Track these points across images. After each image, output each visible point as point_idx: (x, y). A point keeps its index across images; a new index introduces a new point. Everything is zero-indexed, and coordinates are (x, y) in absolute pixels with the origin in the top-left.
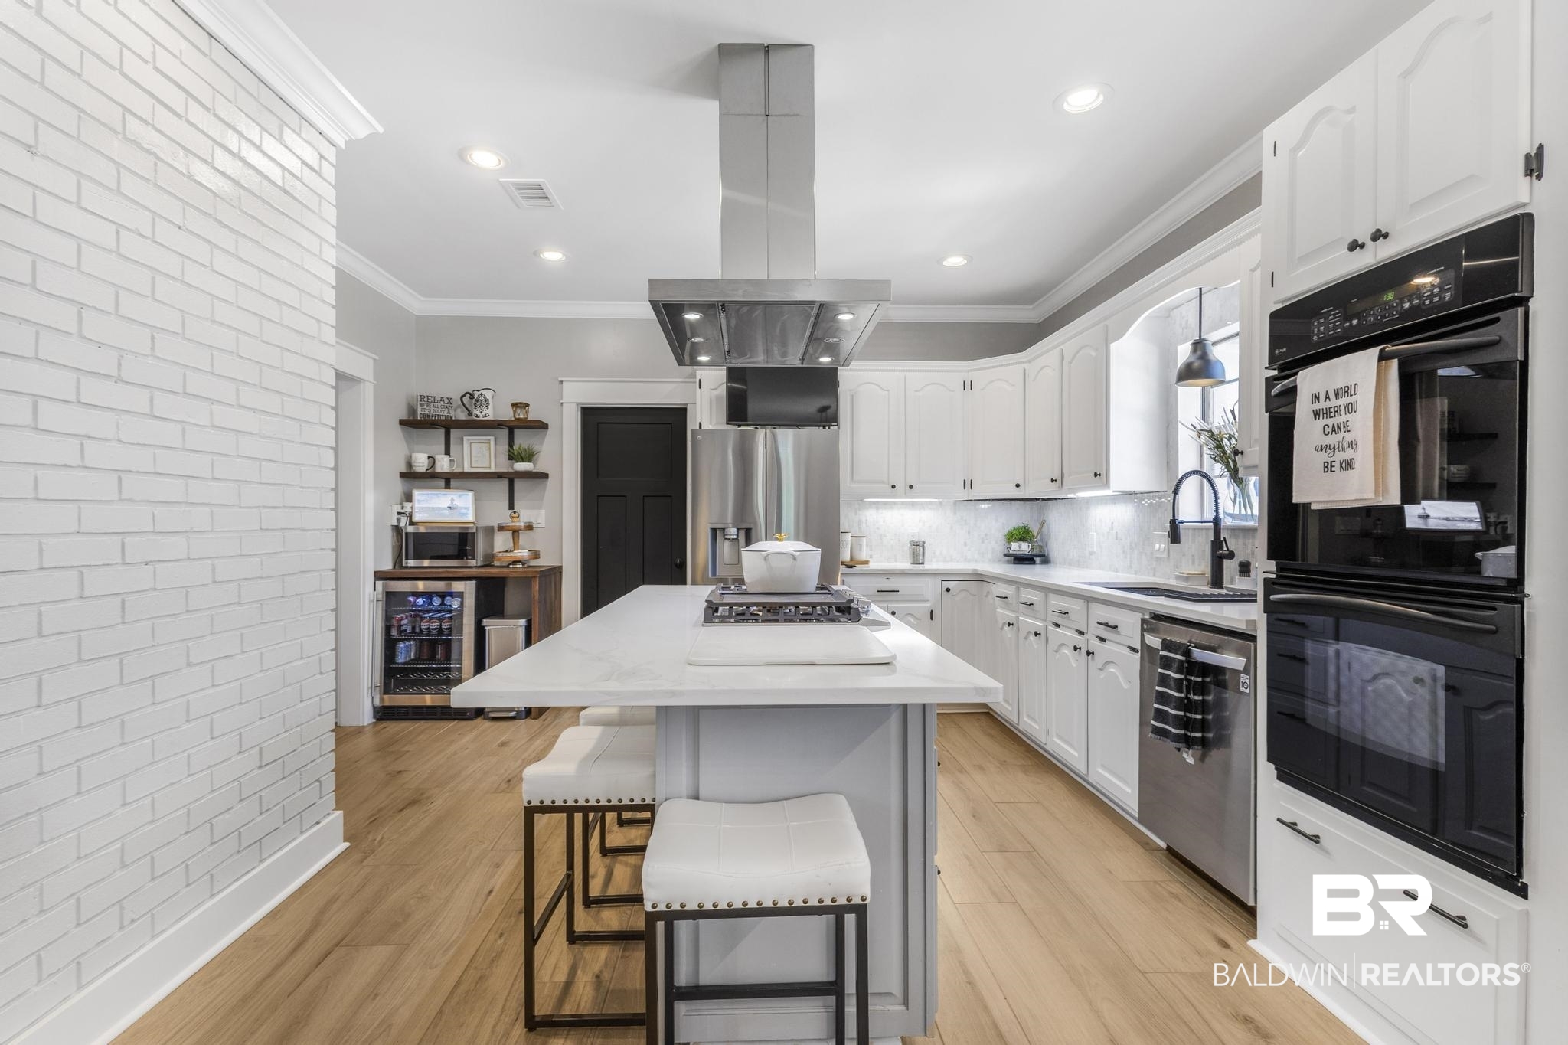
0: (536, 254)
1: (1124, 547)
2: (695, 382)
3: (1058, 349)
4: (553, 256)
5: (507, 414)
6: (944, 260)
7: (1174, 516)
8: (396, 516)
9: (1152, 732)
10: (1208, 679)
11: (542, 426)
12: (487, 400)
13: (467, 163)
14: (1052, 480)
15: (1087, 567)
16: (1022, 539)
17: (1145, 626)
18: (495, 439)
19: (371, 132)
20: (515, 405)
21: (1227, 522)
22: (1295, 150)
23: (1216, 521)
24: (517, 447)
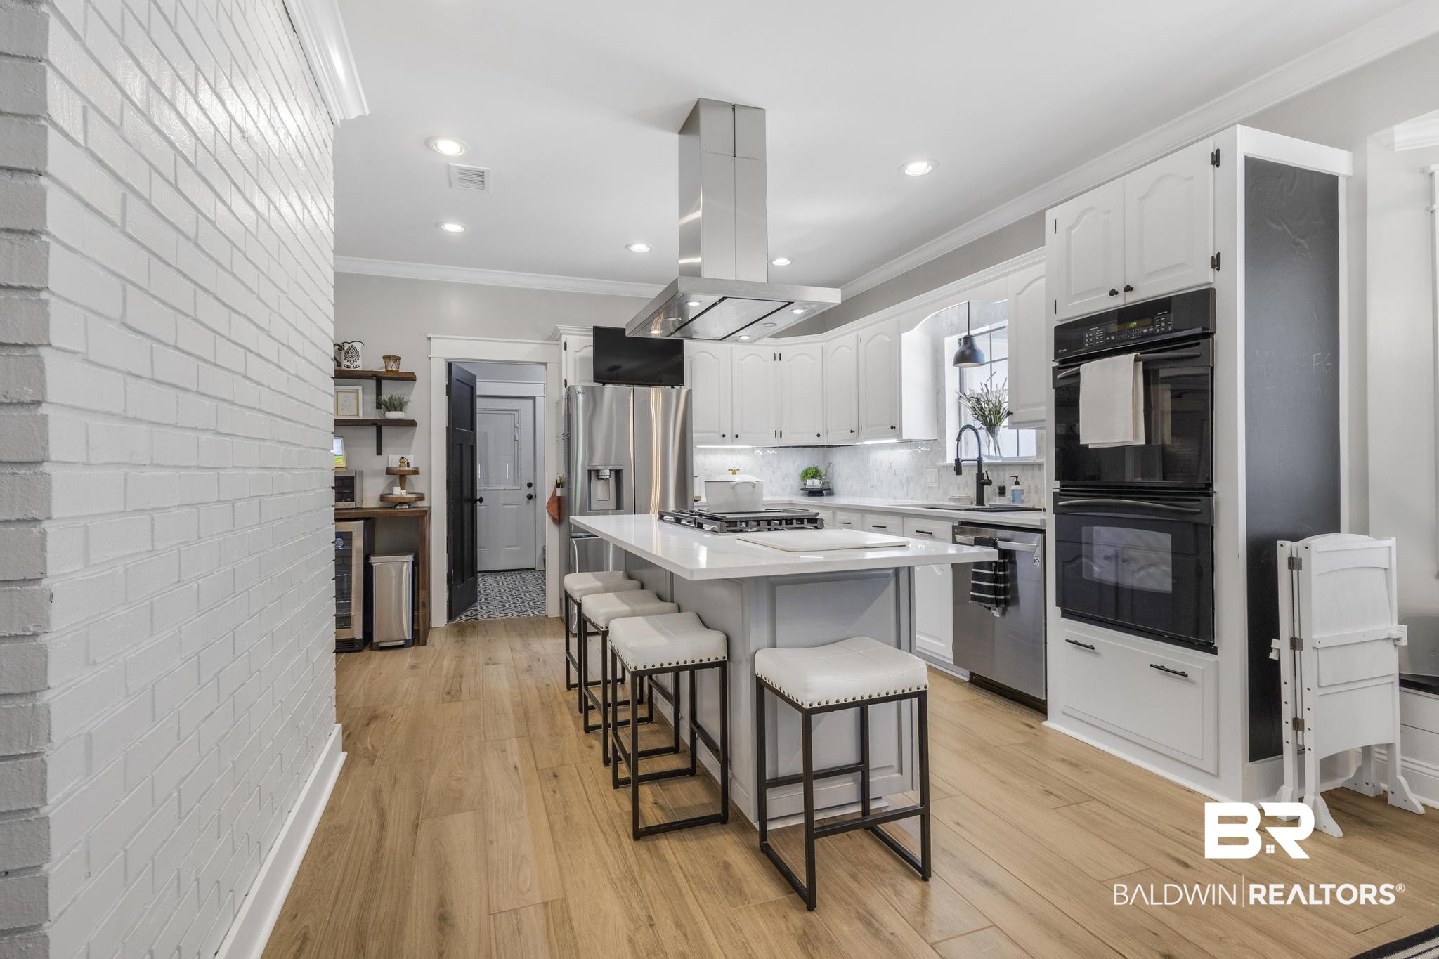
0: (438, 225)
1: (901, 481)
2: (561, 344)
3: (856, 333)
4: (453, 228)
5: (378, 366)
6: (775, 260)
7: (958, 456)
9: (972, 600)
10: (1007, 560)
11: (410, 378)
12: (357, 352)
13: (433, 150)
14: (852, 431)
15: (869, 497)
16: (813, 477)
17: (956, 531)
18: (363, 389)
19: (361, 114)
20: (386, 358)
21: (985, 460)
22: (1071, 228)
23: (980, 460)
24: (385, 397)
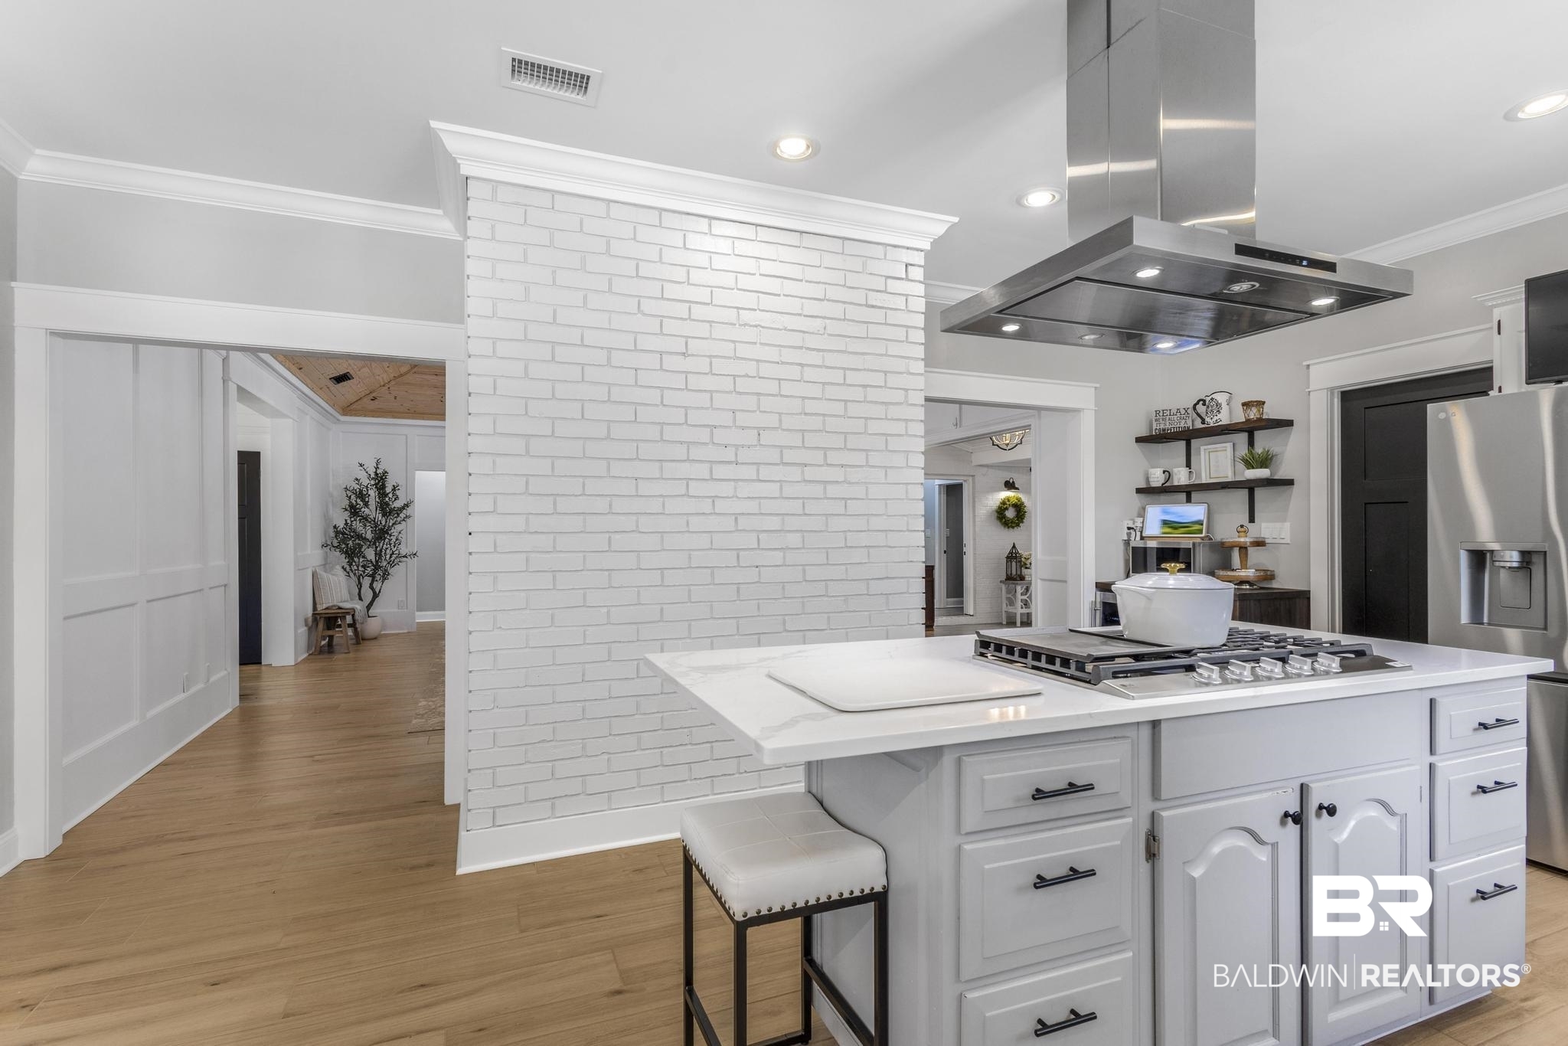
8: (1126, 531)
11: (1284, 424)
12: (1219, 405)
18: (1232, 444)
20: (1247, 405)
24: (1259, 449)
